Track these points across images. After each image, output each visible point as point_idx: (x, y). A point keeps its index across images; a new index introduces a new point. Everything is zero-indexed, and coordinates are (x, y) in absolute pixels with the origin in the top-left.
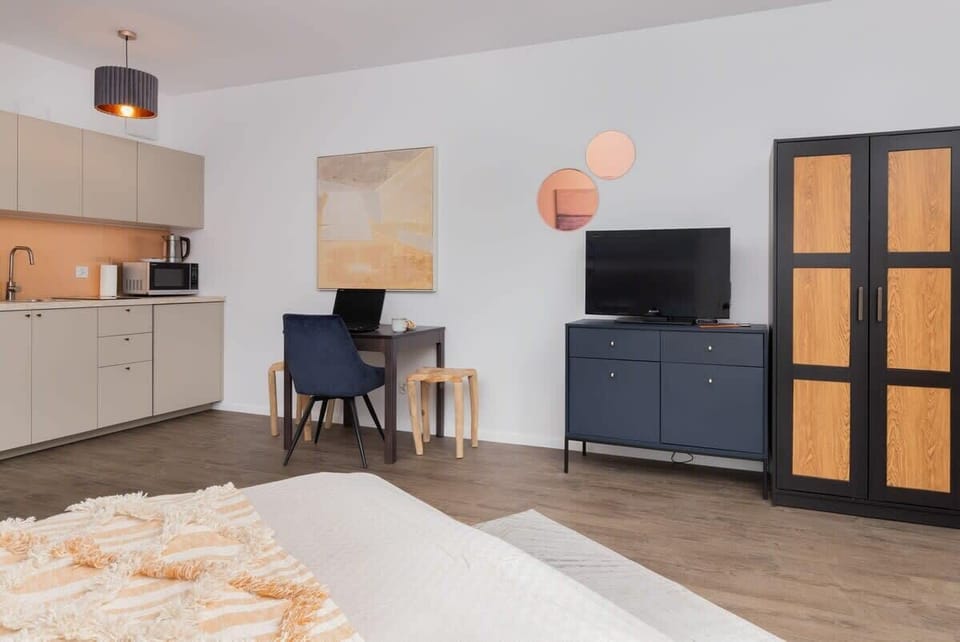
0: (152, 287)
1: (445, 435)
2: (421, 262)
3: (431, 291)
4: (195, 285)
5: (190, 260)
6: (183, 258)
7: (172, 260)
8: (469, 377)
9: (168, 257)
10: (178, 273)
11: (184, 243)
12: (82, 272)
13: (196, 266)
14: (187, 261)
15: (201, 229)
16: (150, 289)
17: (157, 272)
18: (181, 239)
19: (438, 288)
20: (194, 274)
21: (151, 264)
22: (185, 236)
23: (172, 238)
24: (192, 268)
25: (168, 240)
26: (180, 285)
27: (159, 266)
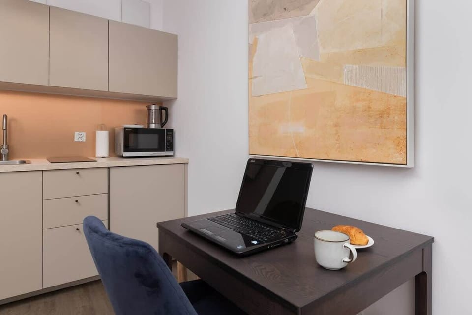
0: (127, 148)
4: (171, 147)
5: (167, 126)
6: (163, 125)
7: (153, 126)
9: (149, 124)
10: (156, 137)
11: (164, 111)
12: (80, 137)
13: (172, 131)
14: (165, 127)
15: (176, 98)
16: (125, 151)
17: (132, 136)
18: (161, 108)
19: (415, 163)
20: (169, 138)
21: (125, 129)
22: (164, 105)
23: (153, 107)
24: (169, 133)
25: (149, 110)
26: (156, 147)
27: (136, 131)
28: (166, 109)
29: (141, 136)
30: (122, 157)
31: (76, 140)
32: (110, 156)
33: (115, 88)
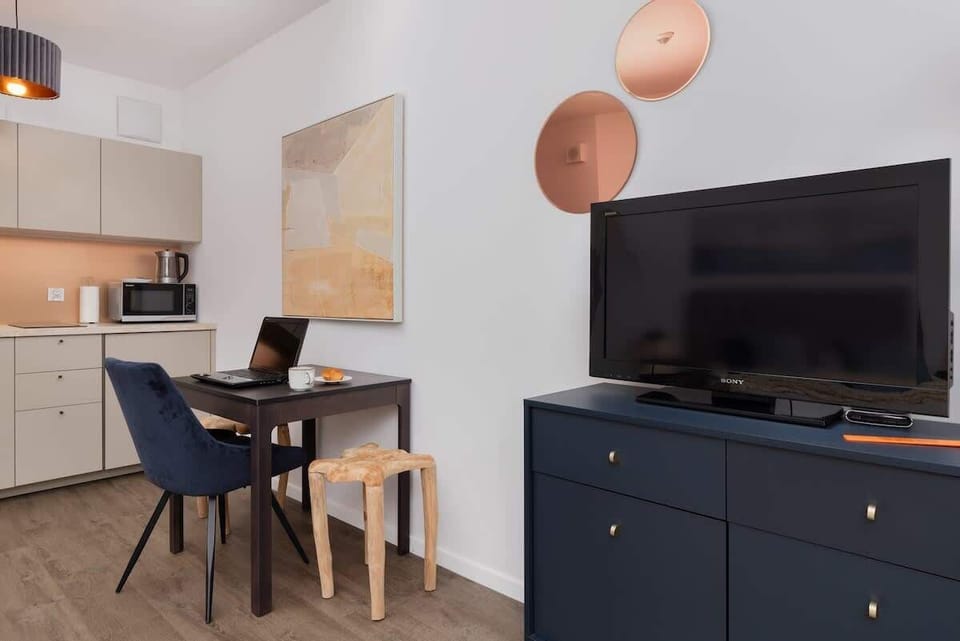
0: (127, 312)
1: (411, 551)
2: (380, 277)
3: (390, 324)
4: (192, 308)
5: (186, 281)
6: (180, 278)
7: (166, 280)
8: (422, 470)
9: (160, 275)
10: (169, 296)
11: (182, 260)
12: (56, 294)
13: (194, 286)
14: (184, 282)
15: (199, 243)
16: (124, 314)
17: (134, 295)
18: (178, 255)
19: (403, 318)
20: (190, 296)
21: (124, 284)
22: (183, 252)
23: (167, 254)
24: (189, 290)
25: (161, 257)
26: (170, 308)
27: (139, 287)
28: (185, 257)
29: (147, 295)
30: (121, 322)
31: (49, 299)
32: (101, 321)
33: (109, 230)
